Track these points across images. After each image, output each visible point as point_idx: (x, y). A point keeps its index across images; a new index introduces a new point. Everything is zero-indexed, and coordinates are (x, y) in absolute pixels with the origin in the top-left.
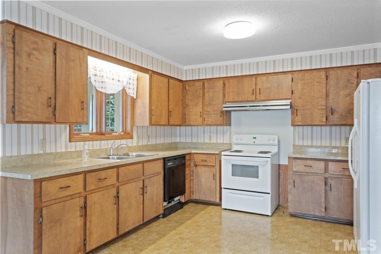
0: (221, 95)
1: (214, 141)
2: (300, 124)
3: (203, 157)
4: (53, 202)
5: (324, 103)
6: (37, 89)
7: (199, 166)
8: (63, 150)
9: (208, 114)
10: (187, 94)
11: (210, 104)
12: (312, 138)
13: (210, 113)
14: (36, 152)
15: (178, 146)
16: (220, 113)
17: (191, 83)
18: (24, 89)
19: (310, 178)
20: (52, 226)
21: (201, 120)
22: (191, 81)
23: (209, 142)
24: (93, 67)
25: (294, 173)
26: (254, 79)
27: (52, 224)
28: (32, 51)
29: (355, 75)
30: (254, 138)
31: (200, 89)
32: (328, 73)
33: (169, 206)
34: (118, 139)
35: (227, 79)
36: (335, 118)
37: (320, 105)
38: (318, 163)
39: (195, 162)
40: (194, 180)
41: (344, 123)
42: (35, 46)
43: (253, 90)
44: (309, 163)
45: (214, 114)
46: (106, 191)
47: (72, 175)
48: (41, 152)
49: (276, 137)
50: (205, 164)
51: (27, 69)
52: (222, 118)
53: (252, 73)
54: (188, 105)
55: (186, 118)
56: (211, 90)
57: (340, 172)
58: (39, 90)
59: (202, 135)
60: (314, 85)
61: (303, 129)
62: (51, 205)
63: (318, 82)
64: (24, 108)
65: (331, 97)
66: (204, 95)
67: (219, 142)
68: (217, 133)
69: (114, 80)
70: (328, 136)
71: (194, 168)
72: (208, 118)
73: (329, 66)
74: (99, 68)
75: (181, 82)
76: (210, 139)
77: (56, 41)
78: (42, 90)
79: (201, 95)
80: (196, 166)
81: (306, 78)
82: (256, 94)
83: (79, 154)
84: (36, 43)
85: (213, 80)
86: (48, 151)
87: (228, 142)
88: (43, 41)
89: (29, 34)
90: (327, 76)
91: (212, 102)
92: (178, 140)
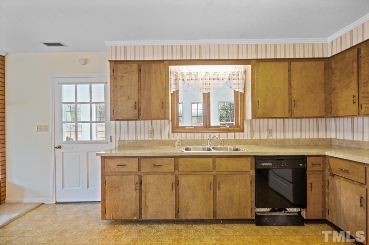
3: (344, 165)
4: (114, 174)
6: (127, 98)
7: (337, 177)
8: (167, 138)
9: (367, 97)
10: (333, 74)
14: (147, 139)
15: (333, 144)
17: (339, 57)
18: (119, 99)
20: (112, 190)
21: (356, 107)
22: (340, 54)
24: (188, 73)
27: (112, 188)
28: (124, 74)
31: (354, 61)
33: (272, 214)
39: (330, 169)
40: (331, 194)
42: (126, 71)
46: (163, 176)
47: (129, 157)
48: (151, 139)
50: (346, 175)
51: (121, 86)
54: (334, 89)
55: (332, 107)
58: (129, 98)
62: (111, 175)
64: (119, 111)
66: (359, 68)
69: (211, 80)
71: (330, 177)
74: (194, 73)
75: (323, 61)
77: (139, 63)
78: (131, 98)
79: (355, 70)
80: (333, 175)
84: (126, 68)
86: (155, 138)
88: (131, 66)
89: (122, 64)
92: (333, 136)
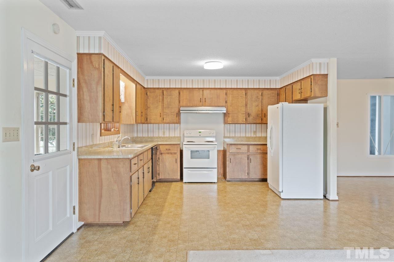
0: (177, 102)
1: (167, 135)
2: (231, 122)
3: (167, 147)
5: (244, 110)
7: (164, 154)
9: (167, 115)
10: (148, 98)
11: (168, 107)
12: (235, 132)
13: (167, 114)
14: (91, 143)
16: (176, 115)
17: (152, 90)
19: (240, 156)
21: (161, 119)
22: (152, 89)
23: (163, 136)
25: (230, 154)
26: (201, 91)
29: (261, 94)
30: (199, 132)
31: (160, 95)
32: (246, 91)
34: (112, 135)
35: (181, 90)
36: (250, 119)
37: (243, 111)
38: (244, 146)
39: (160, 151)
40: (160, 165)
41: (255, 122)
43: (201, 99)
44: (239, 147)
45: (171, 115)
48: (93, 143)
49: (215, 131)
50: (169, 152)
52: (178, 118)
53: (200, 87)
54: (149, 108)
55: (148, 117)
56: (169, 97)
57: (256, 151)
59: (157, 130)
60: (239, 98)
61: (230, 126)
63: (241, 97)
65: (248, 106)
66: (163, 100)
67: (171, 136)
68: (169, 129)
70: (244, 131)
71: (160, 155)
72: (167, 118)
73: (247, 88)
76: (164, 134)
79: (161, 100)
80: (162, 154)
81: (234, 94)
82: (202, 102)
83: (111, 144)
85: (170, 89)
87: (179, 136)
90: (246, 93)
91: (170, 106)
92: (135, 135)
